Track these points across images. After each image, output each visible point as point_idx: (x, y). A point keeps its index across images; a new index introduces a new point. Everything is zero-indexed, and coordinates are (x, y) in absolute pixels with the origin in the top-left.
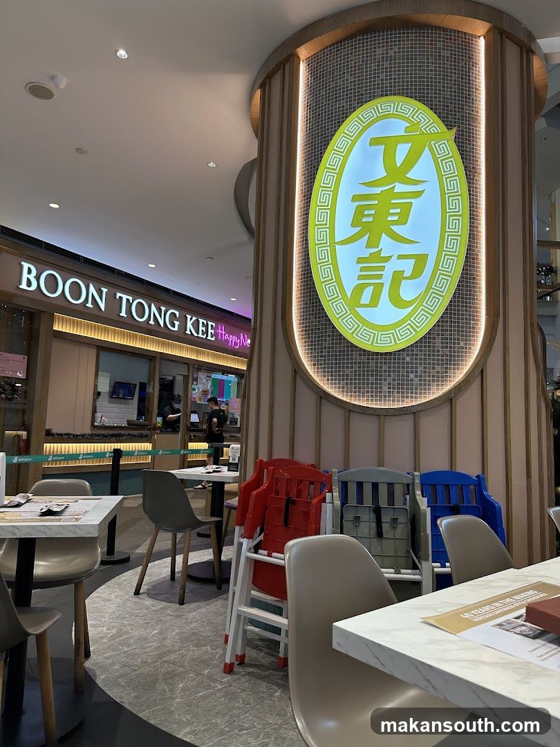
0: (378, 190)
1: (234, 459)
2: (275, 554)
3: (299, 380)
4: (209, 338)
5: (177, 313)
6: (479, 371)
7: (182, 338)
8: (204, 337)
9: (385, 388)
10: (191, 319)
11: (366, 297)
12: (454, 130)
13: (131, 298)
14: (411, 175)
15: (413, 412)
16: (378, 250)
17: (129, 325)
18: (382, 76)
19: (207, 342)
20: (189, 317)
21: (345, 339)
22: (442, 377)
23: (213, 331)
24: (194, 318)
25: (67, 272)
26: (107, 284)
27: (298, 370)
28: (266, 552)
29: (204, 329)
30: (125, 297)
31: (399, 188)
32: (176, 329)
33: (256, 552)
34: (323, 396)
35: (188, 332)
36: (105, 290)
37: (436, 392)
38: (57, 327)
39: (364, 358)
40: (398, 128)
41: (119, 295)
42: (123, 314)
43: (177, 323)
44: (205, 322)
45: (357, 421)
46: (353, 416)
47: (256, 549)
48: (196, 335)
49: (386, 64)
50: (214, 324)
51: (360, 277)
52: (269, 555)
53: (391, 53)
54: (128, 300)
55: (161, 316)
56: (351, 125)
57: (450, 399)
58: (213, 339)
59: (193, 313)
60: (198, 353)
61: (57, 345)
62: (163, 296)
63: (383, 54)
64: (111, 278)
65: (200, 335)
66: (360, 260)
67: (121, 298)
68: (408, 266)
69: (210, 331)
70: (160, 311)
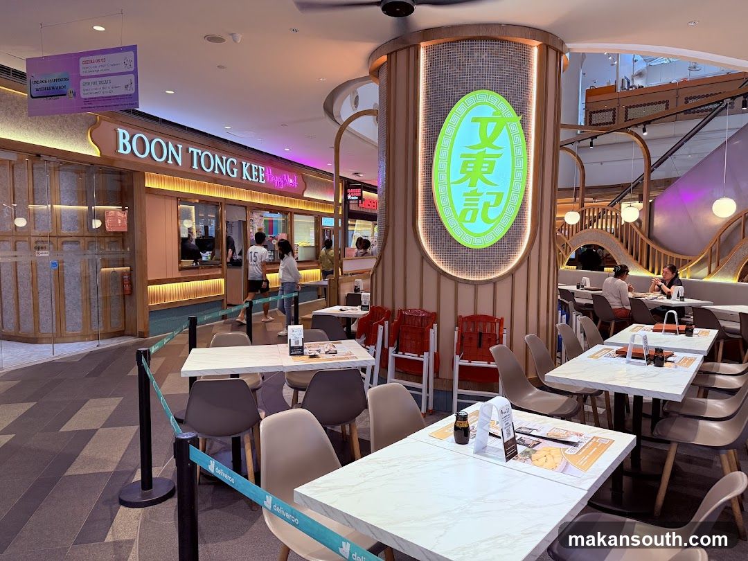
0: (476, 152)
1: (365, 303)
2: (406, 354)
3: (425, 262)
4: (261, 181)
5: (235, 161)
6: (527, 258)
7: (241, 184)
8: (257, 180)
9: (477, 268)
10: (246, 165)
11: (468, 217)
12: (521, 117)
13: (200, 152)
14: (494, 143)
15: (494, 282)
16: (475, 188)
17: (200, 176)
18: (478, 72)
19: (259, 185)
20: (244, 163)
21: (453, 239)
22: (507, 261)
23: (263, 175)
24: (248, 164)
25: (152, 133)
26: (182, 140)
27: (424, 256)
28: (401, 353)
29: (256, 173)
30: (195, 151)
31: (489, 151)
32: (235, 176)
33: (397, 353)
34: (441, 273)
35: (244, 178)
36: (180, 146)
37: (504, 270)
38: (147, 185)
39: (465, 251)
40: (488, 112)
41: (191, 149)
42: (195, 167)
43: (235, 170)
44: (257, 166)
45: (461, 287)
46: (460, 285)
47: (397, 352)
48: (250, 179)
49: (480, 64)
50: (263, 168)
51: (465, 205)
52: (404, 354)
53: (483, 57)
54: (198, 153)
55: (222, 164)
56: (459, 107)
57: (512, 274)
58: (264, 182)
59: (248, 159)
60: (252, 196)
61: (149, 200)
62: (225, 146)
63: (478, 57)
64: (184, 135)
65: (254, 180)
66: (465, 194)
67: (192, 152)
68: (492, 199)
69: (261, 175)
70: (221, 159)
